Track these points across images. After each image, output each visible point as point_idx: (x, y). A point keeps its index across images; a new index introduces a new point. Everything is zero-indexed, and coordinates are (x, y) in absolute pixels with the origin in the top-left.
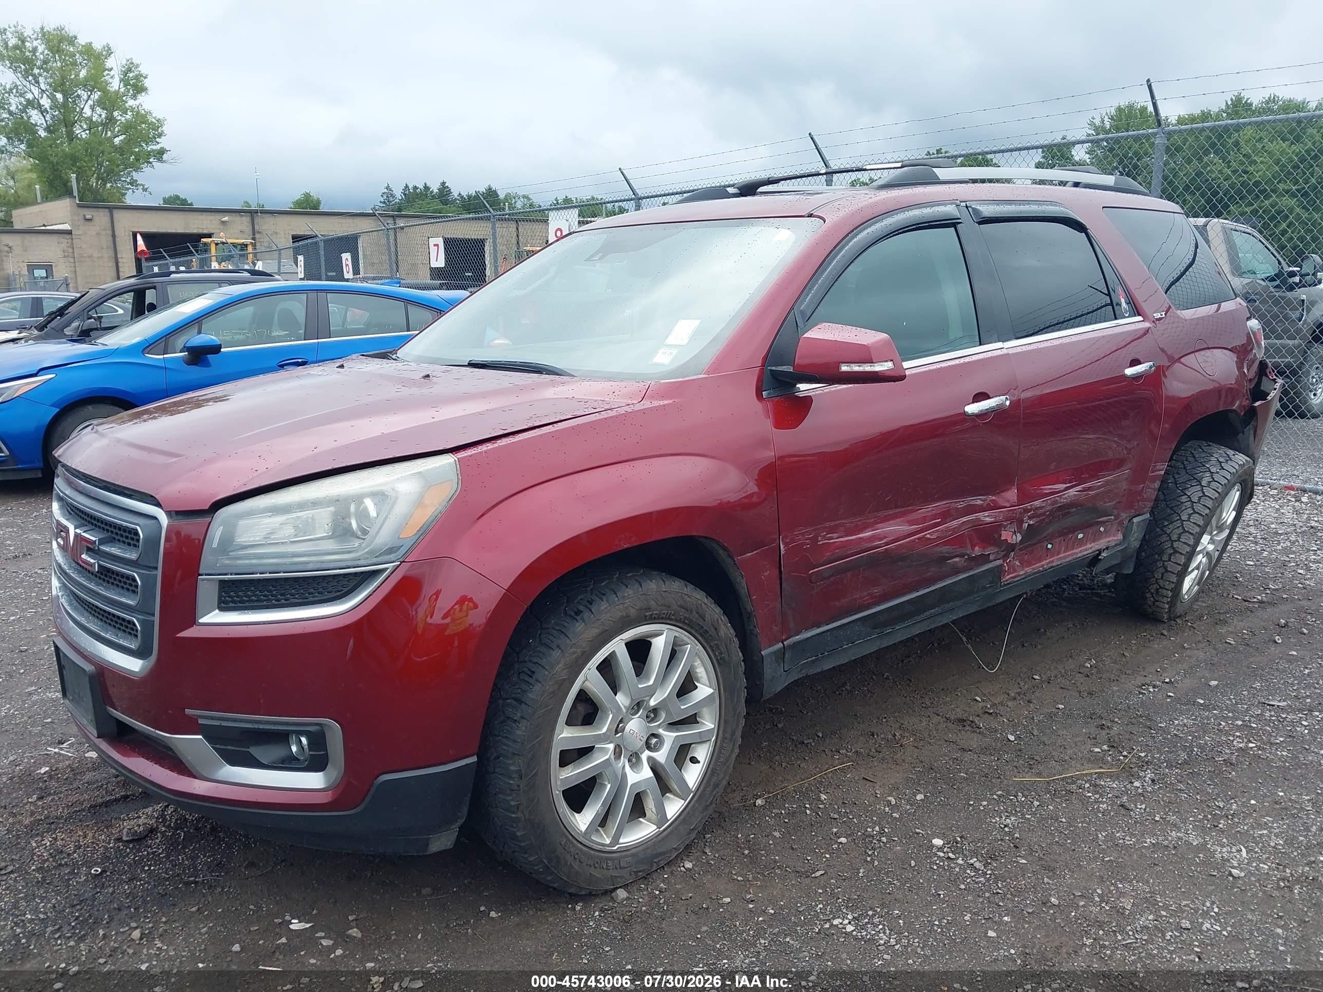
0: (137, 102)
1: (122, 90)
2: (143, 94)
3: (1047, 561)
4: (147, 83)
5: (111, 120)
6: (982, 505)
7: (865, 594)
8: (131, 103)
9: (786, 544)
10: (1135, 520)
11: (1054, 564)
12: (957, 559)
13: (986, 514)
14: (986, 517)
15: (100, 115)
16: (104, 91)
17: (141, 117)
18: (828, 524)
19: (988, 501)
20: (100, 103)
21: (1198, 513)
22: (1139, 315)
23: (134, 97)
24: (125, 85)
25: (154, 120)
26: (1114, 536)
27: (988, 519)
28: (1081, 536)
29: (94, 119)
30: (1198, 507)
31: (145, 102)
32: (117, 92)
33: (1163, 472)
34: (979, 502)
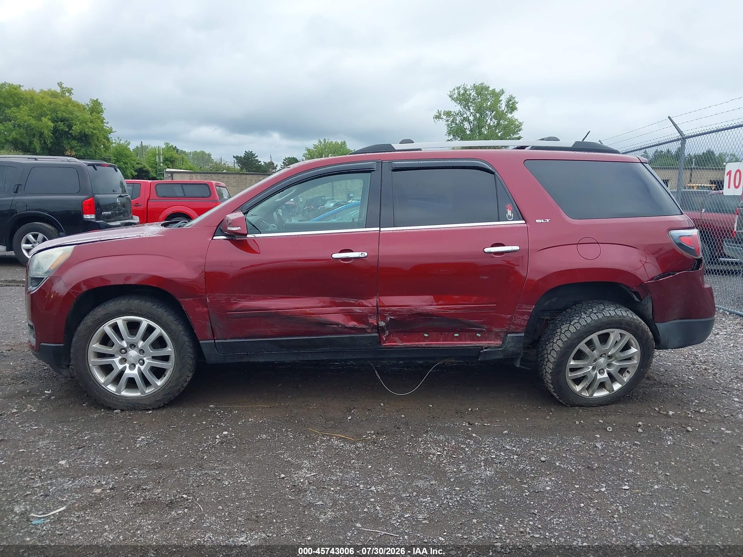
0: (512, 115)
1: (506, 110)
2: (515, 111)
3: (426, 343)
4: (517, 106)
5: (498, 124)
6: (354, 303)
7: (268, 330)
8: (509, 116)
9: (209, 299)
10: (509, 335)
11: (433, 346)
12: (336, 326)
13: (357, 308)
14: (357, 309)
15: (494, 123)
16: (497, 112)
17: (512, 122)
18: (237, 295)
19: (359, 302)
20: (495, 117)
21: (561, 340)
22: (524, 219)
23: (511, 113)
24: (507, 107)
25: (518, 123)
26: (494, 341)
27: (358, 311)
28: (456, 335)
29: (491, 124)
30: (563, 336)
31: (516, 115)
32: (503, 111)
33: (531, 311)
34: (352, 302)
